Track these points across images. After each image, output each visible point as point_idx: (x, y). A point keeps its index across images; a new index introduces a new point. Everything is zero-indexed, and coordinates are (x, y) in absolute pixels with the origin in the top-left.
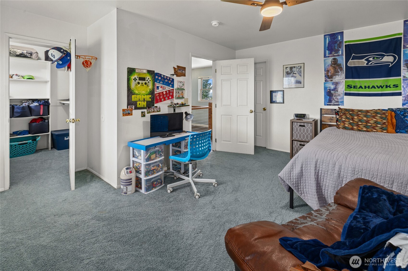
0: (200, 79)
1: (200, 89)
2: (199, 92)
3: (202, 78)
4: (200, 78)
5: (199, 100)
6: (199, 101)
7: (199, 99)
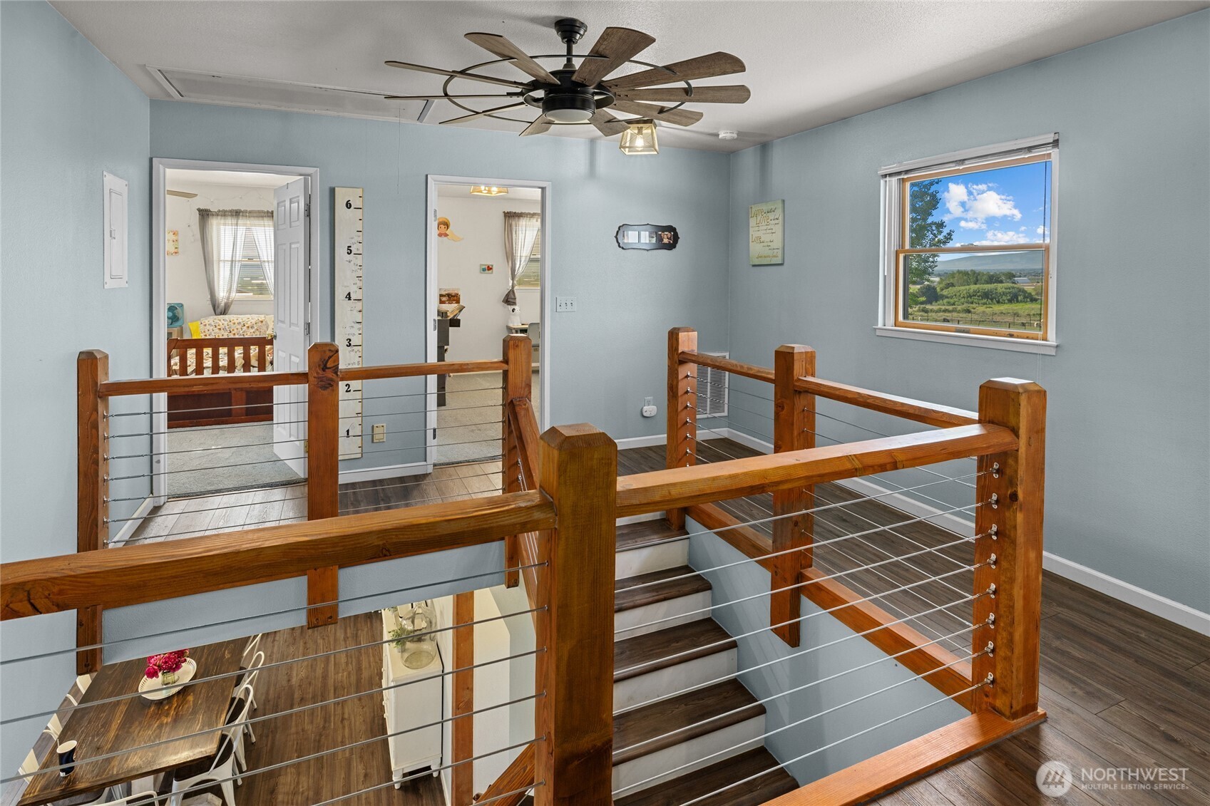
0: (894, 180)
1: (894, 248)
2: (885, 267)
3: (907, 172)
4: (891, 175)
5: (880, 325)
6: (878, 333)
7: (885, 318)
